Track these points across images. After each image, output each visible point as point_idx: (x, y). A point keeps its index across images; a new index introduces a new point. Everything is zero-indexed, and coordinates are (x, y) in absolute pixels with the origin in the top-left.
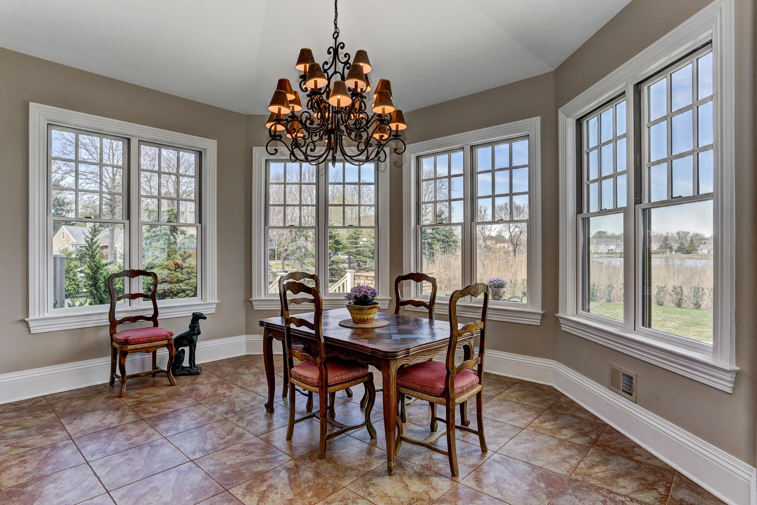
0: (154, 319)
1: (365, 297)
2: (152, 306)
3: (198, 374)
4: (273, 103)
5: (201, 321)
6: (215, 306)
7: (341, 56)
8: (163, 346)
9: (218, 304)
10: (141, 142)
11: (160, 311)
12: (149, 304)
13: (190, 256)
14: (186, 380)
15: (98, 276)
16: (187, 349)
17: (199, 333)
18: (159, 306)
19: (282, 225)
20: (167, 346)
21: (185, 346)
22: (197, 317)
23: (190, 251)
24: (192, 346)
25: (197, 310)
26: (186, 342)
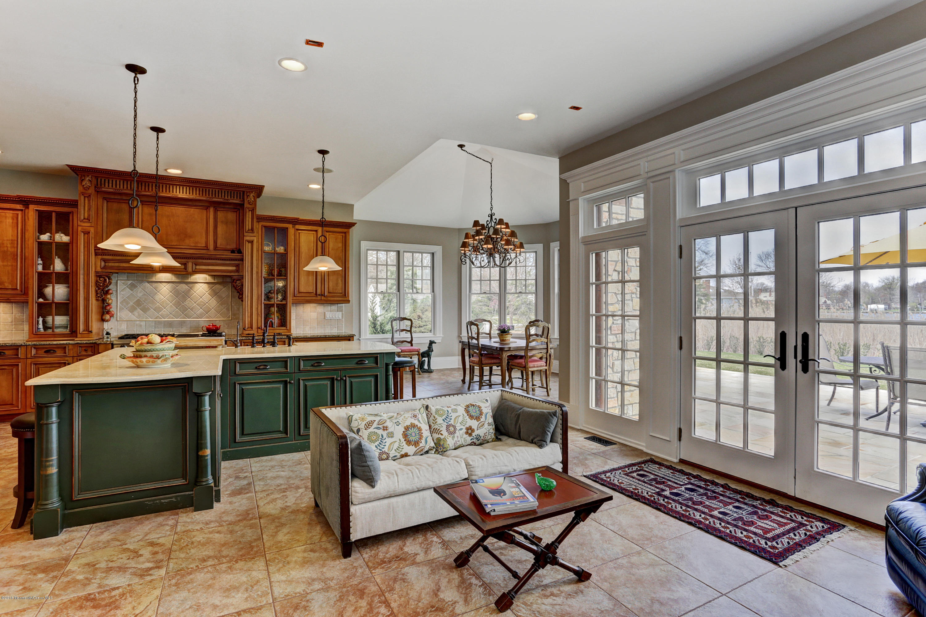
0: (411, 343)
1: (504, 329)
2: (410, 336)
3: (432, 372)
4: (462, 247)
5: (433, 344)
6: (441, 338)
7: (493, 219)
8: (416, 354)
9: (443, 337)
10: (404, 252)
11: (414, 339)
12: (409, 335)
13: (427, 310)
14: (426, 375)
15: (376, 322)
16: (426, 359)
17: (432, 351)
18: (413, 336)
19: (479, 292)
20: (418, 355)
21: (425, 357)
22: (431, 343)
23: (427, 307)
24: (429, 356)
25: (432, 339)
26: (426, 355)
